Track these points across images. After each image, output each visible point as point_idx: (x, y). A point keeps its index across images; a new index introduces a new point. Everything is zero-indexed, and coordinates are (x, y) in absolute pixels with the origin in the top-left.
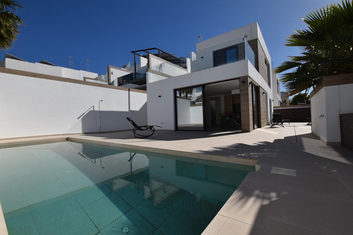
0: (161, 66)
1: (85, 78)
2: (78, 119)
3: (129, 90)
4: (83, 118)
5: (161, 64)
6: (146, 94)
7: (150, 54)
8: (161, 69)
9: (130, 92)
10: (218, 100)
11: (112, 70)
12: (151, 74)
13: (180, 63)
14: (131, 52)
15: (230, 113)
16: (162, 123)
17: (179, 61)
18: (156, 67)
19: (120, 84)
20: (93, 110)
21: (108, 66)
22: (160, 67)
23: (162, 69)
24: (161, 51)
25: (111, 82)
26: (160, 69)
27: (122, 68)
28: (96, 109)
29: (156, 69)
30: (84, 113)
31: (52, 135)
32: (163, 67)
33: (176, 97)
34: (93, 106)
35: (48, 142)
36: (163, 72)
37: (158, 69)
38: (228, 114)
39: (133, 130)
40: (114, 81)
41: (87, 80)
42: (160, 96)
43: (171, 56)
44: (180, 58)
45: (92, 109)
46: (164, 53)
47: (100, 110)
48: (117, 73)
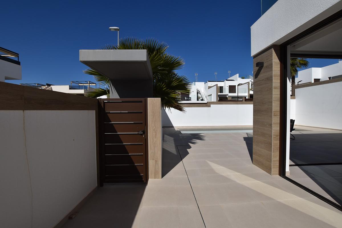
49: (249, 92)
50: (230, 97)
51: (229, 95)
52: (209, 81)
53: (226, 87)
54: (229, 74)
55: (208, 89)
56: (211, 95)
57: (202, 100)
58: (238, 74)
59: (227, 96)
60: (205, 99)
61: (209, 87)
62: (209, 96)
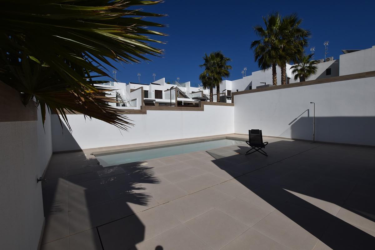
2: (289, 124)
4: (292, 126)
20: (307, 116)
28: (311, 115)
30: (296, 119)
34: (308, 110)
47: (316, 116)
49: (177, 99)
50: (157, 103)
51: (156, 101)
52: (131, 83)
53: (152, 92)
54: (154, 78)
55: (131, 92)
56: (136, 99)
57: (124, 105)
58: (164, 78)
59: (154, 102)
60: (128, 104)
61: (132, 91)
62: (132, 100)
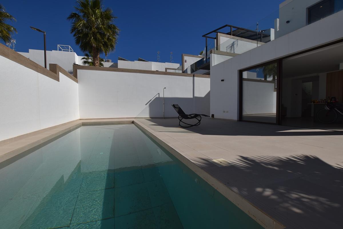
0: (233, 45)
1: (166, 69)
2: (146, 105)
3: (194, 76)
4: (150, 104)
5: (234, 42)
6: (210, 79)
7: (218, 33)
8: (233, 48)
9: (195, 77)
10: (315, 80)
11: (186, 58)
12: (216, 55)
13: (260, 38)
14: (203, 36)
15: (333, 99)
16: (224, 111)
17: (260, 36)
18: (227, 47)
19: (193, 71)
21: (182, 55)
22: (231, 47)
23: (235, 48)
24: (233, 27)
25: (185, 70)
26: (231, 49)
27: (199, 55)
28: (161, 96)
29: (227, 49)
30: (151, 100)
31: (127, 118)
32: (235, 46)
33: (241, 80)
34: (159, 94)
35: (119, 123)
36: (235, 51)
37: (229, 49)
38: (329, 101)
39: (178, 118)
40: (187, 69)
41: (168, 71)
42: (223, 80)
43: (248, 31)
44: (262, 31)
45: (158, 96)
46: (238, 28)
47: (164, 97)
48: (190, 61)
